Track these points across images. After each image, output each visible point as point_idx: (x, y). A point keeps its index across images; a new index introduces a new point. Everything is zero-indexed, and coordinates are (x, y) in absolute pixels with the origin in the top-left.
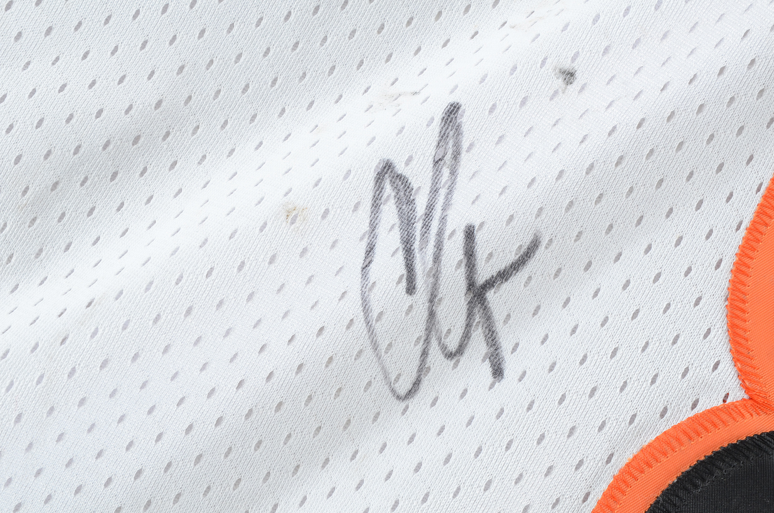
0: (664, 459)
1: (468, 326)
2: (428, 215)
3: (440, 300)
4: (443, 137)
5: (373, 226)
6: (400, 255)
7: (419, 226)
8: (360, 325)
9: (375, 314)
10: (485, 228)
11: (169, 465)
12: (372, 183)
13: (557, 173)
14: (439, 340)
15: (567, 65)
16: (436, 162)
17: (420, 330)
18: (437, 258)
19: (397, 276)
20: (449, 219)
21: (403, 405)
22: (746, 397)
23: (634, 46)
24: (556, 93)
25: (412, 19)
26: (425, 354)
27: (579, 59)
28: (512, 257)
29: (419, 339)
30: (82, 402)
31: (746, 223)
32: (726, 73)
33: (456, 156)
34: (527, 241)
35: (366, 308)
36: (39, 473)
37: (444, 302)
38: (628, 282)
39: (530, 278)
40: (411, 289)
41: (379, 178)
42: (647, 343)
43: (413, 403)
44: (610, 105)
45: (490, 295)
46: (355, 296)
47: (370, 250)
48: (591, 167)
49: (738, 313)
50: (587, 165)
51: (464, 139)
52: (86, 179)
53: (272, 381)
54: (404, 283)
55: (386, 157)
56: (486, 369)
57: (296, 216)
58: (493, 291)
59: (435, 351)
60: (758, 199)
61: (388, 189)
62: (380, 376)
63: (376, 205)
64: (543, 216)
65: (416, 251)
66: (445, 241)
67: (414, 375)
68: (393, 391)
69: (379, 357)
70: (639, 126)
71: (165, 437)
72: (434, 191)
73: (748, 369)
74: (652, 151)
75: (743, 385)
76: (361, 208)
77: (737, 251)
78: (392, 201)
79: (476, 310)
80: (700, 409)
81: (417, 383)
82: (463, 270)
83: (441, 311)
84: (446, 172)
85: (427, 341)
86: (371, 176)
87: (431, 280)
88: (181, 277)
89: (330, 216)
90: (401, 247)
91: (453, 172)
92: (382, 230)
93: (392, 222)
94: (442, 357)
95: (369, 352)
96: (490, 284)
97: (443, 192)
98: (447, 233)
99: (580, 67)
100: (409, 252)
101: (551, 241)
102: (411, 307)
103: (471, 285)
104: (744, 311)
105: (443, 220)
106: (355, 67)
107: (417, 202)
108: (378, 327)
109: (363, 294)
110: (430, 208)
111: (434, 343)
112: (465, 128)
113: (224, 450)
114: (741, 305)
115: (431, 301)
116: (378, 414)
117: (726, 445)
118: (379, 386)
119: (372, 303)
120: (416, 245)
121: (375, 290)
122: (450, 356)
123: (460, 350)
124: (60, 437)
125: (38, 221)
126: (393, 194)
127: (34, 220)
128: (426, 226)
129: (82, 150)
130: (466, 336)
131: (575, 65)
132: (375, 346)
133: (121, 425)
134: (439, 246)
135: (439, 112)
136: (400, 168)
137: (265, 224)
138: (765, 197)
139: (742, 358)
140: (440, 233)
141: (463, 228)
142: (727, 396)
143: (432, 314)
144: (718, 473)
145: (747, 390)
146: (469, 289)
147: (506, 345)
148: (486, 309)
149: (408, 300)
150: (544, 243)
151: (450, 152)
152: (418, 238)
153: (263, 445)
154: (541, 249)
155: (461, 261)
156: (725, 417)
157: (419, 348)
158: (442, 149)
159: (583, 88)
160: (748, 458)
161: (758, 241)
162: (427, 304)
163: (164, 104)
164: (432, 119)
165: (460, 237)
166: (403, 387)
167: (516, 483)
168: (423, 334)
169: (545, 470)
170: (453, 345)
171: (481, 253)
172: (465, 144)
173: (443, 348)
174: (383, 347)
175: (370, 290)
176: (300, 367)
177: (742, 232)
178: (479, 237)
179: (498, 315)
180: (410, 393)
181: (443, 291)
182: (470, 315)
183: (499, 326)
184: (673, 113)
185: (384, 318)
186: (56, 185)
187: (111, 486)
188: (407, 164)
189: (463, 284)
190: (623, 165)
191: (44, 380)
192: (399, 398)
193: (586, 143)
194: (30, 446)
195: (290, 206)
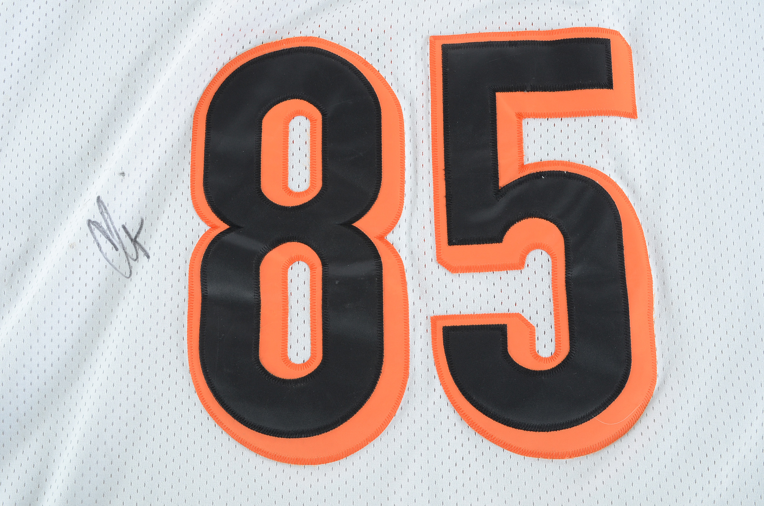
0: (198, 254)
1: (136, 250)
2: (108, 228)
3: (126, 248)
4: (99, 206)
5: (95, 238)
6: (108, 242)
7: (108, 232)
8: (109, 265)
9: (111, 261)
10: (127, 223)
11: (79, 328)
12: (88, 227)
13: (138, 200)
14: (131, 258)
15: (121, 172)
16: (101, 213)
17: (125, 258)
18: (119, 238)
19: (111, 248)
20: (115, 226)
21: (130, 279)
22: (210, 228)
23: (136, 158)
24: (122, 180)
25: (82, 182)
26: (129, 263)
27: (123, 169)
28: (138, 227)
29: (126, 261)
30: (45, 322)
31: (190, 186)
32: (167, 152)
33: (105, 209)
34: (140, 221)
35: (108, 261)
36: (45, 347)
37: (127, 248)
38: (168, 217)
39: (145, 230)
40: (117, 250)
41: (89, 225)
42: (180, 229)
43: (132, 277)
44: (140, 176)
45: (138, 239)
46: (102, 259)
47: (98, 245)
48: (146, 194)
49: (198, 208)
50: (145, 194)
51: (105, 204)
52: (19, 269)
53: (94, 292)
54: (114, 249)
55: (88, 219)
56: (146, 257)
57: (73, 246)
58: (138, 238)
59: (131, 261)
60: (190, 178)
61: (93, 226)
62: (121, 275)
63: (92, 232)
64: (141, 212)
65: (112, 239)
66: (119, 232)
67: (129, 270)
68: (126, 277)
69: (118, 271)
70: (153, 177)
71: (73, 321)
72: (106, 221)
73: (207, 221)
74: (159, 181)
75: (208, 225)
76: (88, 235)
77: (190, 194)
78: (96, 229)
79: (136, 245)
80: (200, 237)
81: (131, 272)
82: (127, 237)
83: (128, 251)
84: (105, 214)
85: (128, 260)
86: (87, 225)
87: (121, 244)
88: (52, 277)
89: (81, 241)
90: (107, 240)
91: (108, 214)
92: (98, 237)
93: (100, 235)
94: (134, 262)
95: (115, 271)
96: (136, 237)
97: (108, 220)
98: (118, 230)
99: (124, 170)
100: (110, 240)
101: (146, 218)
102: (119, 254)
103: (132, 240)
104: (199, 207)
105: (114, 227)
106: (74, 202)
107: (102, 226)
108: (114, 264)
109: (105, 257)
110: (108, 226)
111: (130, 259)
112: (103, 201)
113: (91, 316)
114: (197, 206)
115: (124, 250)
116: (125, 285)
117: (210, 242)
118: (122, 278)
119: (108, 258)
120: (111, 237)
121: (107, 255)
122: (135, 260)
123: (137, 257)
124: (45, 334)
125: (12, 286)
126: (95, 227)
127: (11, 286)
128: (110, 231)
129: (14, 262)
130: (137, 253)
131: (123, 170)
132: (116, 269)
133: (59, 323)
134: (118, 234)
135: (95, 200)
136: (93, 220)
137: (66, 252)
138: (191, 177)
139: (204, 219)
140: (116, 231)
141: (121, 227)
142: (205, 230)
143: (126, 253)
144: (211, 250)
145: (210, 226)
146: (132, 241)
147: (147, 249)
148: (138, 243)
149: (118, 252)
150: (145, 219)
151: (103, 209)
152: (110, 235)
153: (101, 309)
154: (144, 221)
155: (126, 235)
156: (206, 235)
157: (127, 262)
158: (101, 209)
159: (129, 175)
160: (217, 242)
161: (194, 188)
162: (123, 251)
163: (29, 239)
164: (95, 203)
165: (122, 229)
166: (128, 275)
167: (165, 281)
168: (126, 259)
169: (171, 273)
170: (135, 257)
171: (130, 230)
172: (106, 205)
173: (133, 259)
174: (118, 268)
175: (106, 255)
176: (99, 285)
177: (190, 189)
178: (127, 227)
179: (142, 243)
180: (130, 275)
181: (125, 245)
182: (135, 247)
183: (144, 246)
184: (159, 169)
185: (114, 260)
186: (12, 275)
187: (67, 341)
188: (94, 217)
189: (130, 241)
190: (154, 189)
191: (32, 321)
192: (128, 278)
193: (141, 188)
194: (38, 340)
195: (71, 244)
